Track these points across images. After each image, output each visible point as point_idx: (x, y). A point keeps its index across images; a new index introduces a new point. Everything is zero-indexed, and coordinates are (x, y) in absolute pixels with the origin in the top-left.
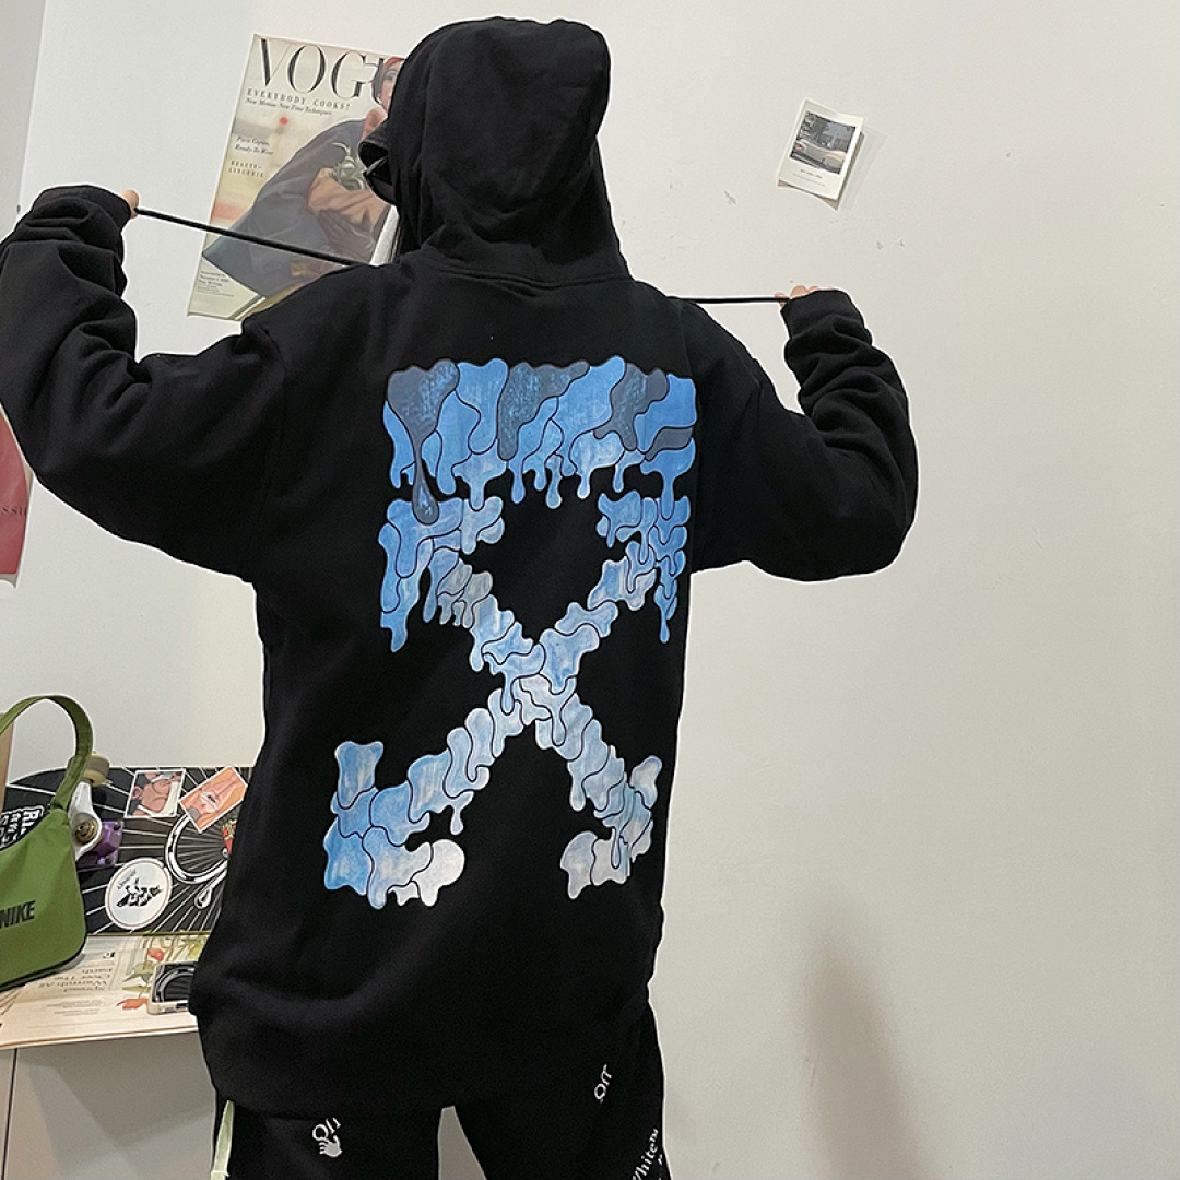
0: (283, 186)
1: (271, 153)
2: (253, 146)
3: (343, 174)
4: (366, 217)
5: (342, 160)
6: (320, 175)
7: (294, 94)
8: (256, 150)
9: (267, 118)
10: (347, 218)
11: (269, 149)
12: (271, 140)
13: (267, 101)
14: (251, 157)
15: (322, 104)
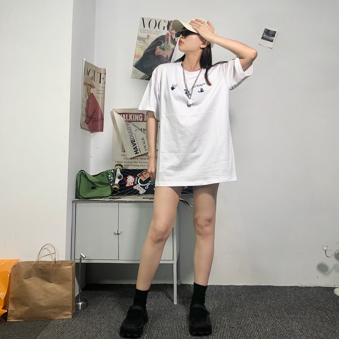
0: (149, 50)
1: (146, 43)
2: (142, 42)
3: (162, 47)
4: (167, 56)
5: (161, 44)
6: (157, 48)
7: (150, 30)
8: (143, 43)
9: (144, 35)
10: (163, 57)
11: (146, 42)
12: (146, 40)
13: (145, 32)
14: (142, 44)
15: (156, 32)
